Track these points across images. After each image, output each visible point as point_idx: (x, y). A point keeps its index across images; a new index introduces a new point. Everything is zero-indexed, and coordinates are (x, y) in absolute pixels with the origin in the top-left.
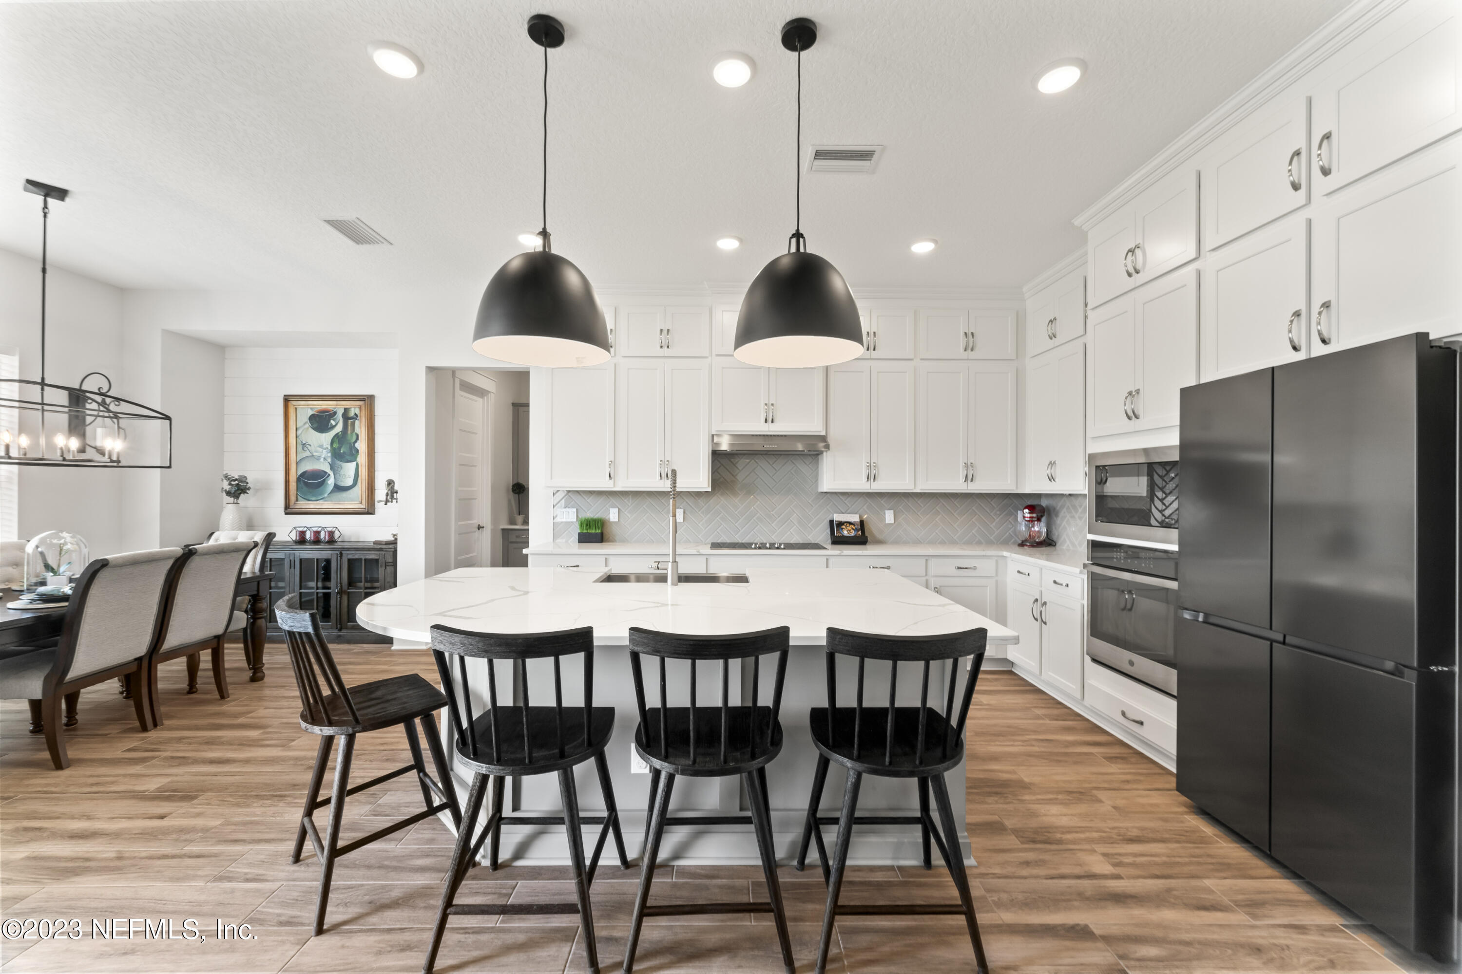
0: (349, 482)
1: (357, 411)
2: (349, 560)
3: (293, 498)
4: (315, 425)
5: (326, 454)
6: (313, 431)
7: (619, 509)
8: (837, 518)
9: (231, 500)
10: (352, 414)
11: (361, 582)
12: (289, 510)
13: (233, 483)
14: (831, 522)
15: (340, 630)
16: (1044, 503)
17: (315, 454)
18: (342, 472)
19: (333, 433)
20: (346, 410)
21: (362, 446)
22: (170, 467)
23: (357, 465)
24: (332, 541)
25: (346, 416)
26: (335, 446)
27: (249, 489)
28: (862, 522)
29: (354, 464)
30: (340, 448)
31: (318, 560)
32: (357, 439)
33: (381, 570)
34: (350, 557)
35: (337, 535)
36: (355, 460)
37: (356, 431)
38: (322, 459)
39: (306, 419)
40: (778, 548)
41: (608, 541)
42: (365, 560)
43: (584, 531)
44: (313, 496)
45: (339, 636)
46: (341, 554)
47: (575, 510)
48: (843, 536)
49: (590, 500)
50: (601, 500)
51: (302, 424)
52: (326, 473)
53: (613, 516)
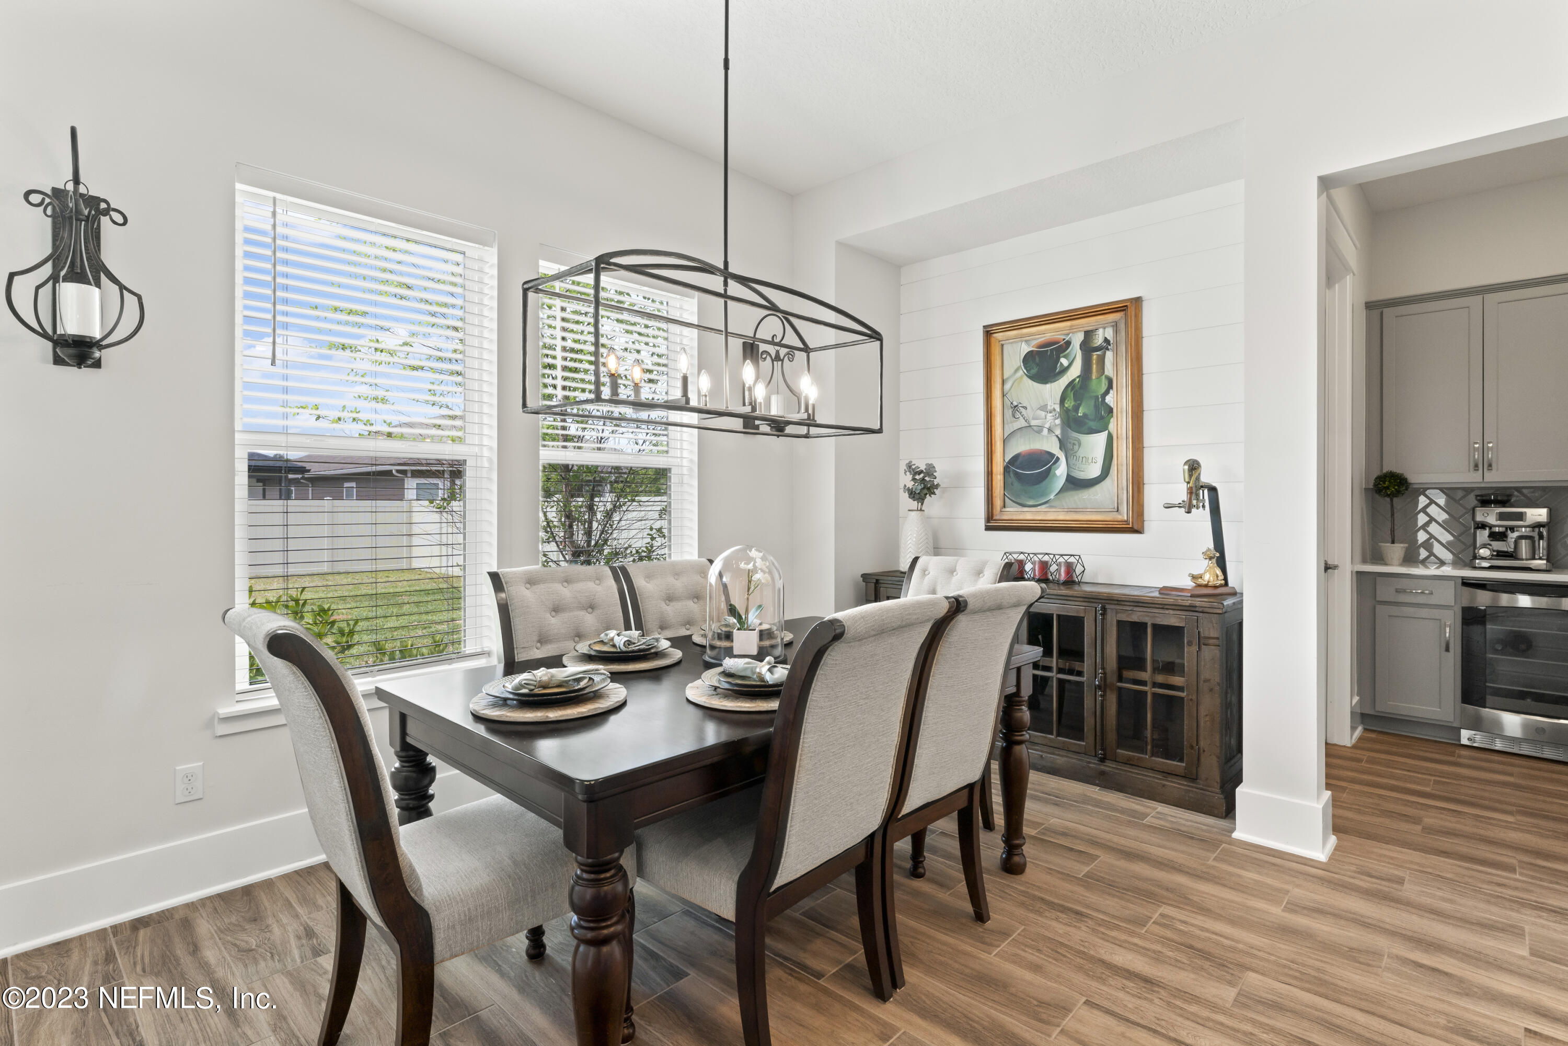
0: (1094, 471)
1: (1109, 333)
2: (1121, 623)
3: (998, 503)
4: (1034, 371)
5: (1052, 421)
6: (1030, 382)
9: (914, 504)
10: (1099, 340)
11: (1143, 668)
12: (993, 523)
13: (917, 477)
15: (1103, 760)
17: (1033, 423)
18: (1081, 453)
19: (1064, 381)
20: (1089, 334)
21: (1119, 400)
22: (880, 431)
23: (1110, 438)
24: (1070, 582)
25: (1087, 348)
26: (1069, 404)
27: (937, 486)
29: (1103, 436)
30: (1076, 409)
31: (1059, 616)
32: (1110, 386)
33: (1189, 651)
34: (1123, 617)
35: (1079, 569)
36: (1105, 428)
37: (1106, 373)
38: (1045, 431)
39: (1018, 362)
42: (1156, 627)
44: (1031, 498)
45: (1103, 773)
46: (1104, 609)
51: (1013, 371)
52: (1052, 455)
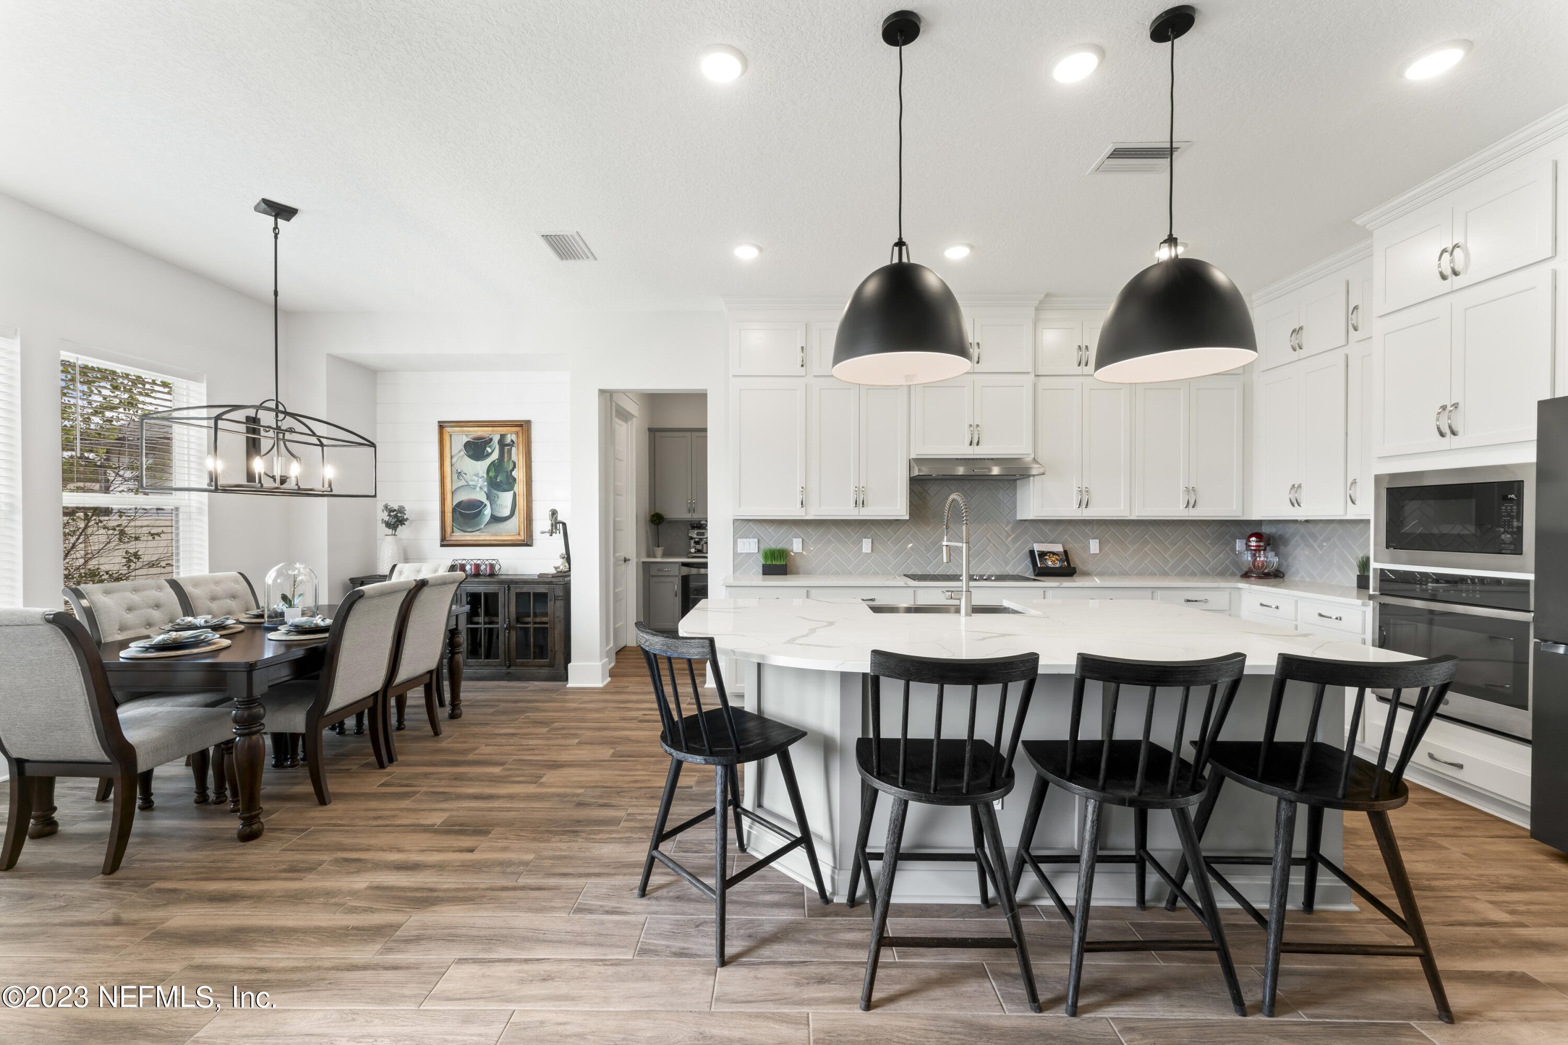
0: (507, 512)
1: (514, 437)
2: (517, 594)
3: (449, 530)
4: (471, 453)
5: (482, 483)
6: (468, 459)
7: (803, 540)
8: (1037, 547)
9: (390, 531)
10: (508, 441)
11: (530, 616)
12: (445, 542)
13: (392, 514)
14: (1032, 552)
15: (509, 667)
16: (1265, 530)
17: (471, 483)
18: (499, 502)
19: (488, 461)
20: (503, 437)
21: (519, 474)
22: (375, 496)
23: (515, 494)
24: (492, 575)
25: (502, 443)
26: (492, 474)
27: (407, 520)
28: (1066, 552)
29: (512, 493)
30: (496, 477)
31: (486, 594)
32: (514, 467)
33: (550, 604)
34: (518, 591)
35: (497, 567)
36: (511, 489)
37: (512, 459)
38: (478, 489)
39: (461, 446)
40: (986, 580)
41: (792, 573)
42: (535, 594)
43: (769, 563)
44: (469, 527)
45: (509, 673)
46: (509, 587)
47: (756, 540)
48: (1048, 567)
49: (771, 529)
50: (783, 530)
51: (457, 451)
52: (482, 503)
53: (796, 546)
